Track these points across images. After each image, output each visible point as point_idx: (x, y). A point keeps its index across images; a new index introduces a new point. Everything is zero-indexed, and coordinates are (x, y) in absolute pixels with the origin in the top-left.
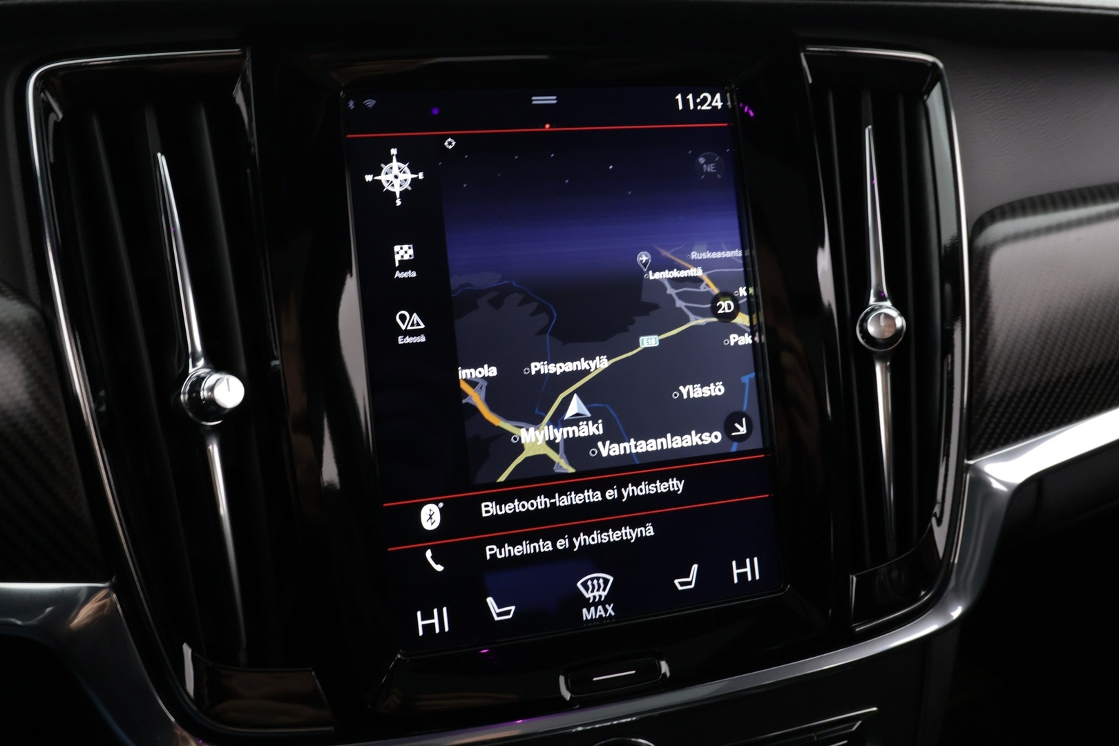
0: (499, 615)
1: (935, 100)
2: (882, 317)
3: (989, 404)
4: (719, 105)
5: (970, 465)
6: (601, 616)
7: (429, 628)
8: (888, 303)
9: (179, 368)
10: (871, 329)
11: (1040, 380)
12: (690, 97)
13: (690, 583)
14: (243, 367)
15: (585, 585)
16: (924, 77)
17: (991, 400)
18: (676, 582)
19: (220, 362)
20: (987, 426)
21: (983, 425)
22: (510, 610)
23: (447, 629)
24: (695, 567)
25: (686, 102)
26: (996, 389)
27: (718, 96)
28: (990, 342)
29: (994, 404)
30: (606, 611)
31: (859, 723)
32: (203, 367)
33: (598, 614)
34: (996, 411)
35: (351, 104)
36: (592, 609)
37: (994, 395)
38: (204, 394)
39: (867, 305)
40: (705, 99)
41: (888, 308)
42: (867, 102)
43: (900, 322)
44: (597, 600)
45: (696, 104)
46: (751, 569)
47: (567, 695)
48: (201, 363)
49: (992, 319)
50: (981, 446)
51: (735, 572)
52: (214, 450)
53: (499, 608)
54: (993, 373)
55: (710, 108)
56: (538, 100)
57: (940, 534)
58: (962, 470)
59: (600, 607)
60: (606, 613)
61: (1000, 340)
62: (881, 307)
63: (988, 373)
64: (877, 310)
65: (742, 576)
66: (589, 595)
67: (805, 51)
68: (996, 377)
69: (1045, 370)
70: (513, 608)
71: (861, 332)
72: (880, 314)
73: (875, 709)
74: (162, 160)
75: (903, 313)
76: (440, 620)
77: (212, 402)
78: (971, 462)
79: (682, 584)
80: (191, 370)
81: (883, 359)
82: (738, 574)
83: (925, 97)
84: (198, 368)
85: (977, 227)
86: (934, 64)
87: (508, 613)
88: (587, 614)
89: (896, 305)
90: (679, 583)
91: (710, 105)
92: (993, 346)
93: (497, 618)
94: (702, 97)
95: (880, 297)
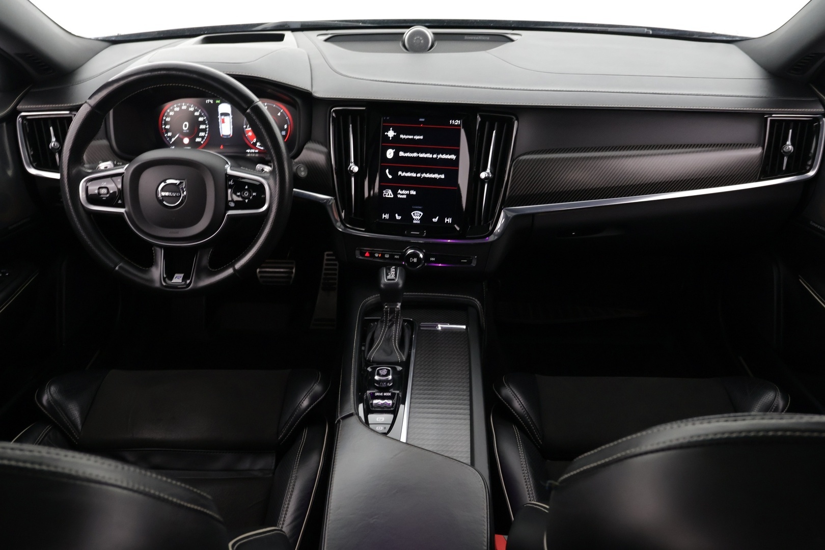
6: (417, 223)
7: (385, 217)
9: (348, 165)
13: (436, 220)
14: (359, 165)
15: (414, 214)
19: (356, 164)
23: (388, 218)
24: (438, 217)
25: (452, 122)
27: (459, 121)
32: (353, 164)
35: (385, 118)
38: (351, 169)
42: (496, 125)
43: (490, 176)
45: (454, 123)
46: (449, 220)
47: (406, 234)
51: (446, 220)
52: (353, 179)
53: (398, 217)
56: (421, 120)
66: (414, 217)
67: (479, 114)
70: (400, 217)
74: (351, 125)
76: (387, 216)
77: (352, 171)
79: (434, 220)
80: (350, 165)
81: (487, 182)
88: (414, 222)
91: (457, 123)
94: (456, 121)
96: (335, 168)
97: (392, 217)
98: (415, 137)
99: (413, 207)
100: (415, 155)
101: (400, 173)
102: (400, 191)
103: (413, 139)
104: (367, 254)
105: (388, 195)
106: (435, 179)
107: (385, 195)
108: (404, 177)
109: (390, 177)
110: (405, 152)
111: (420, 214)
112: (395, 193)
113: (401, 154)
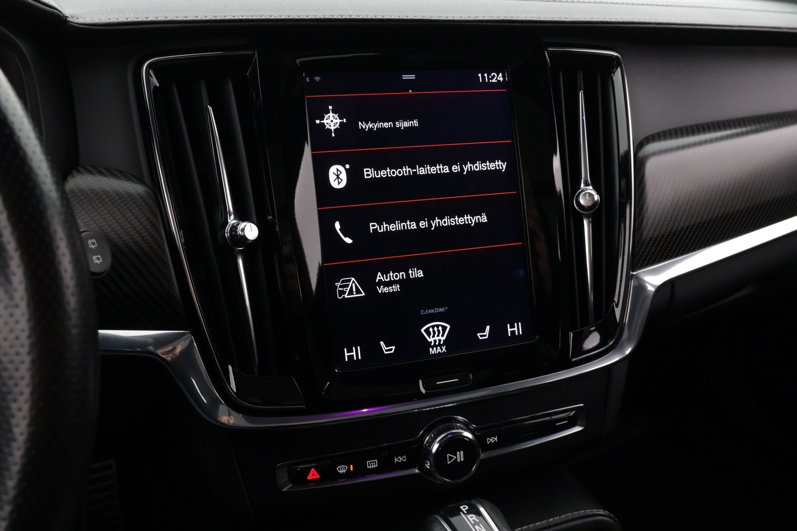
0: (386, 351)
1: (617, 76)
2: (587, 194)
3: (644, 242)
4: (501, 79)
5: (634, 275)
6: (439, 352)
7: (351, 357)
8: (591, 187)
9: (222, 219)
10: (582, 202)
11: (672, 229)
12: (486, 75)
13: (485, 336)
14: (255, 219)
16: (611, 64)
17: (645, 240)
18: (478, 335)
19: (242, 216)
20: (643, 254)
21: (641, 253)
22: (392, 349)
23: (360, 358)
24: (488, 327)
25: (483, 78)
26: (648, 234)
27: (501, 74)
28: (645, 208)
29: (647, 242)
30: (442, 349)
31: (574, 412)
32: (234, 220)
33: (438, 351)
34: (648, 245)
35: (308, 79)
36: (435, 348)
37: (647, 237)
39: (579, 188)
40: (494, 76)
41: (590, 190)
42: (581, 77)
43: (596, 197)
44: (437, 344)
45: (489, 79)
46: (517, 329)
47: (423, 391)
48: (232, 217)
49: (646, 196)
50: (639, 265)
51: (509, 330)
52: (240, 262)
53: (386, 347)
54: (646, 225)
55: (496, 81)
56: (405, 77)
57: (618, 312)
58: (629, 278)
59: (439, 348)
60: (442, 351)
61: (650, 208)
62: (587, 189)
63: (644, 226)
64: (585, 191)
65: (513, 332)
66: (431, 340)
67: (547, 50)
68: (648, 228)
69: (674, 224)
70: (394, 347)
71: (576, 203)
72: (586, 193)
73: (582, 405)
74: (210, 109)
75: (599, 193)
76: (356, 353)
77: (244, 237)
78: (634, 273)
79: (481, 336)
80: (229, 221)
81: (588, 217)
82: (511, 331)
83: (612, 75)
84: (232, 220)
85: (639, 146)
86: (617, 57)
87: (391, 350)
88: (433, 351)
89: (595, 188)
90: (480, 335)
91: (496, 79)
92: (646, 211)
93: (385, 353)
94: (492, 75)
95: (587, 184)
96: (183, 245)
97: (370, 351)
98: (398, 124)
99: (422, 312)
100: (406, 171)
101: (373, 226)
102: (379, 277)
103: (394, 129)
104: (313, 475)
105: (351, 293)
106: (466, 226)
107: (343, 292)
108: (388, 233)
109: (348, 240)
110: (378, 169)
111: (444, 328)
112: (368, 283)
113: (369, 173)
